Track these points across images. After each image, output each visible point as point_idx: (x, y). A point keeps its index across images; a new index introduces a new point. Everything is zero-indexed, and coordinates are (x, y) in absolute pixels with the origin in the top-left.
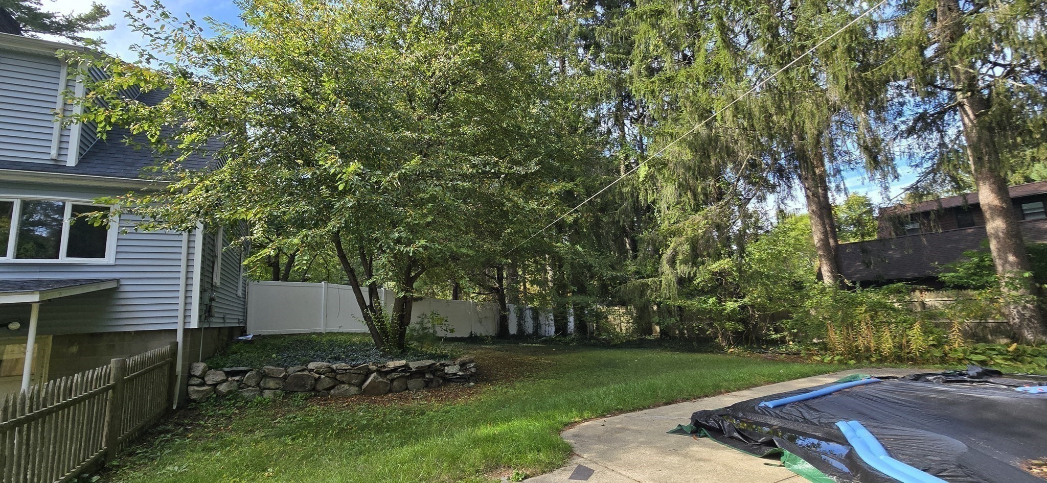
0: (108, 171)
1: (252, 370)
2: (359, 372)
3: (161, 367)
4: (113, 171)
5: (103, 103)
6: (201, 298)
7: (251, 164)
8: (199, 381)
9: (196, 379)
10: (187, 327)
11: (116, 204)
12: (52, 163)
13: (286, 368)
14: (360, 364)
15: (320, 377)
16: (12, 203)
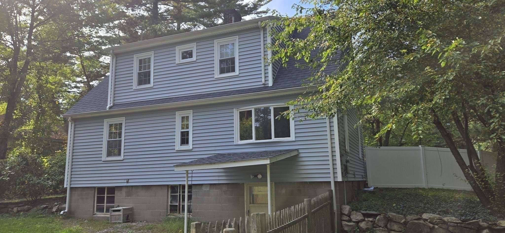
0: (286, 85)
1: (380, 215)
2: (470, 226)
3: (325, 206)
4: (288, 85)
5: (282, 45)
6: (341, 160)
7: (366, 62)
8: (347, 218)
9: (345, 217)
10: (336, 180)
11: (291, 105)
12: (263, 86)
13: (405, 216)
14: (469, 220)
15: (434, 227)
16: (251, 111)
